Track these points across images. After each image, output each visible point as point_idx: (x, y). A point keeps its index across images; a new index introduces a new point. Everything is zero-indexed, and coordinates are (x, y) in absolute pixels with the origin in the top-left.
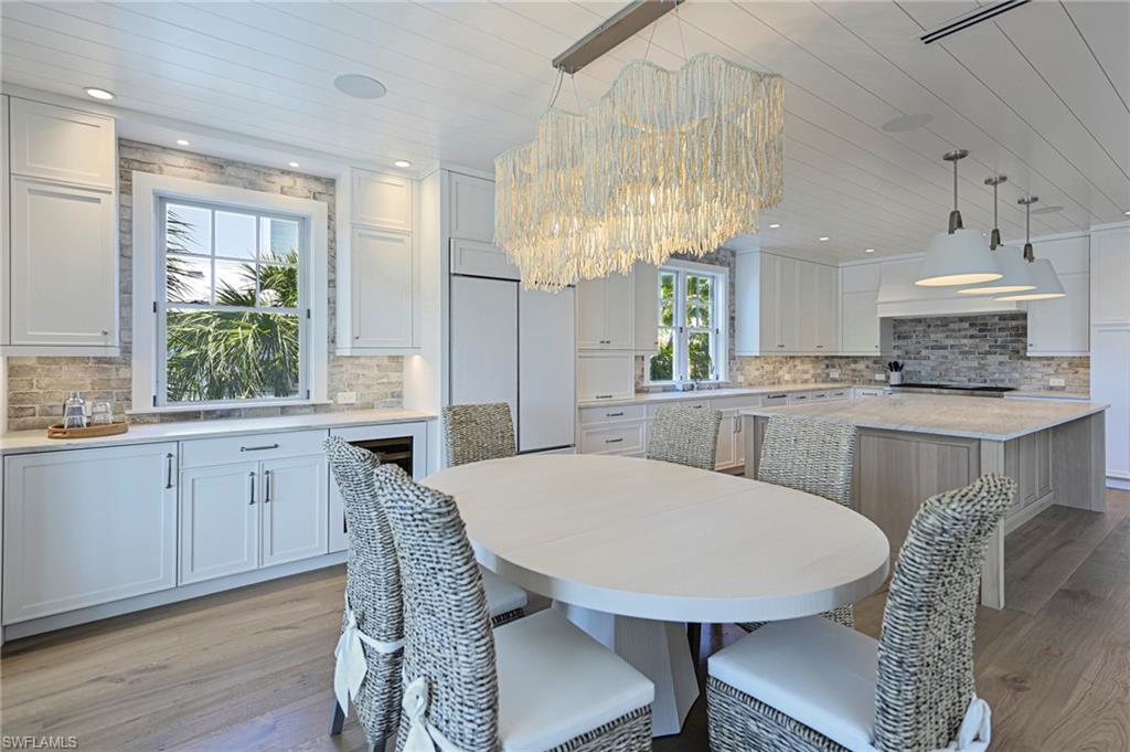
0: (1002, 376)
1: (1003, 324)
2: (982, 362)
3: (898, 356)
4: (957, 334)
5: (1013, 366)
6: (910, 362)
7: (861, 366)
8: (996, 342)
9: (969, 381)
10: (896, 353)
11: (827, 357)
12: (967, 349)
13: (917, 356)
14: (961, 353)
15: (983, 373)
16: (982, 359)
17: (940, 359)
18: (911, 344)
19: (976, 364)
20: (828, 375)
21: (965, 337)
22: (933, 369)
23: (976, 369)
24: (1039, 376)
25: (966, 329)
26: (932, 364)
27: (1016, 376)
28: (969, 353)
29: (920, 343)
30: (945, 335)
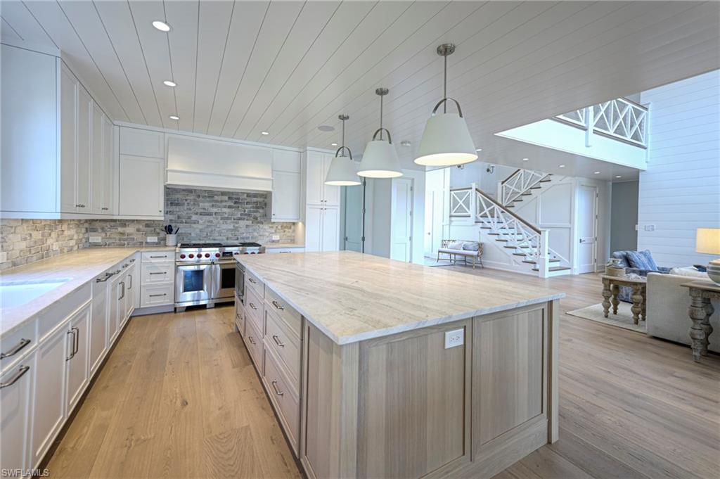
0: (248, 235)
1: (249, 199)
2: (236, 225)
3: (171, 220)
4: (220, 204)
5: (254, 228)
8: (245, 211)
9: (227, 239)
10: (169, 217)
11: (87, 221)
12: (226, 216)
13: (189, 221)
14: (222, 219)
15: (237, 233)
16: (237, 223)
17: (207, 223)
18: (182, 210)
19: (232, 227)
20: (89, 240)
21: (225, 207)
22: (201, 230)
23: (233, 230)
24: (267, 234)
25: (226, 201)
26: (200, 227)
27: (256, 234)
28: (228, 218)
29: (190, 209)
30: (211, 204)
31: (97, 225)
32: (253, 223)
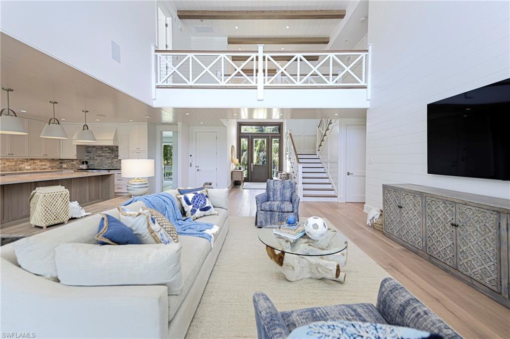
0: (117, 165)
3: (88, 159)
4: (105, 152)
6: (91, 161)
7: (75, 163)
8: (114, 155)
9: (109, 167)
10: (87, 158)
11: (60, 160)
13: (93, 159)
14: (106, 158)
15: (112, 164)
16: (112, 160)
17: (101, 160)
18: (91, 155)
19: (110, 162)
20: (62, 166)
21: (107, 153)
22: (98, 163)
25: (108, 150)
28: (108, 158)
29: (94, 154)
30: (102, 152)
31: (65, 161)
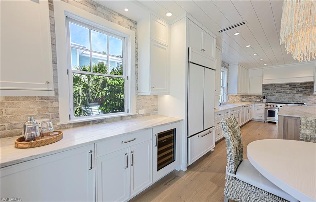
0: (300, 100)
1: (301, 85)
2: (293, 96)
3: (265, 95)
4: (285, 89)
5: (304, 97)
6: (268, 96)
7: (252, 97)
8: (299, 90)
9: (289, 101)
11: (242, 95)
12: (288, 93)
13: (271, 94)
14: (286, 94)
15: (293, 99)
16: (294, 95)
17: (279, 95)
18: (269, 92)
19: (291, 97)
21: (288, 89)
22: (276, 98)
24: (313, 100)
25: (288, 87)
26: (276, 97)
27: (305, 100)
28: (289, 94)
29: (272, 91)
30: (281, 89)
32: (303, 95)
